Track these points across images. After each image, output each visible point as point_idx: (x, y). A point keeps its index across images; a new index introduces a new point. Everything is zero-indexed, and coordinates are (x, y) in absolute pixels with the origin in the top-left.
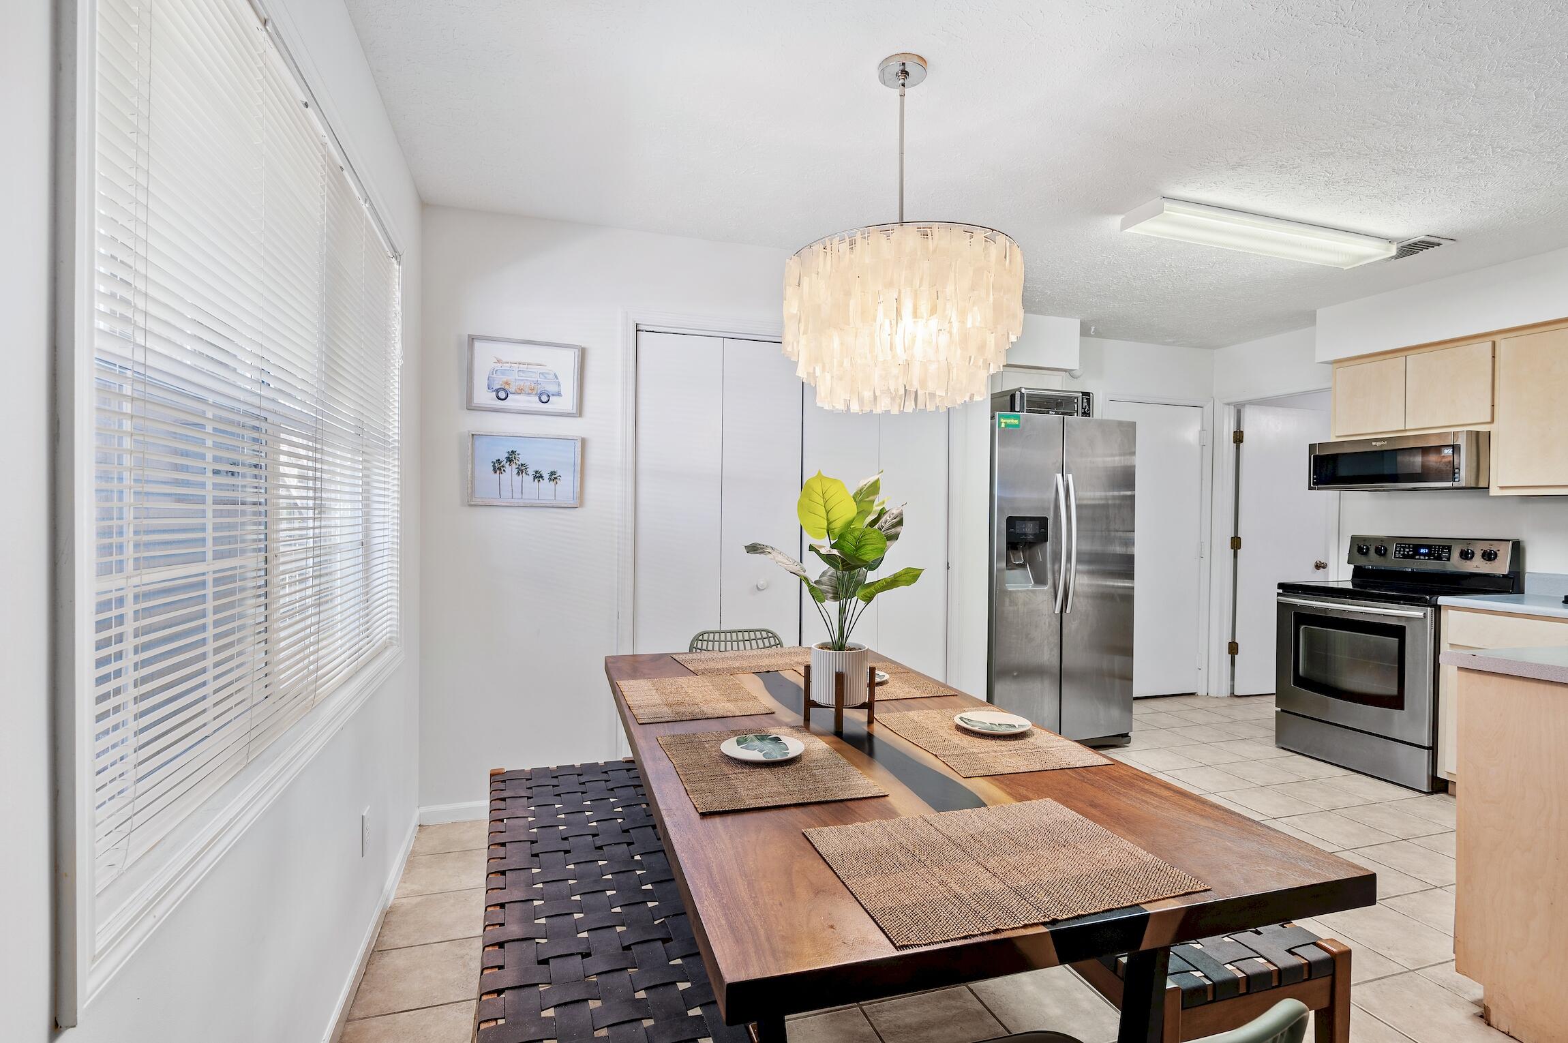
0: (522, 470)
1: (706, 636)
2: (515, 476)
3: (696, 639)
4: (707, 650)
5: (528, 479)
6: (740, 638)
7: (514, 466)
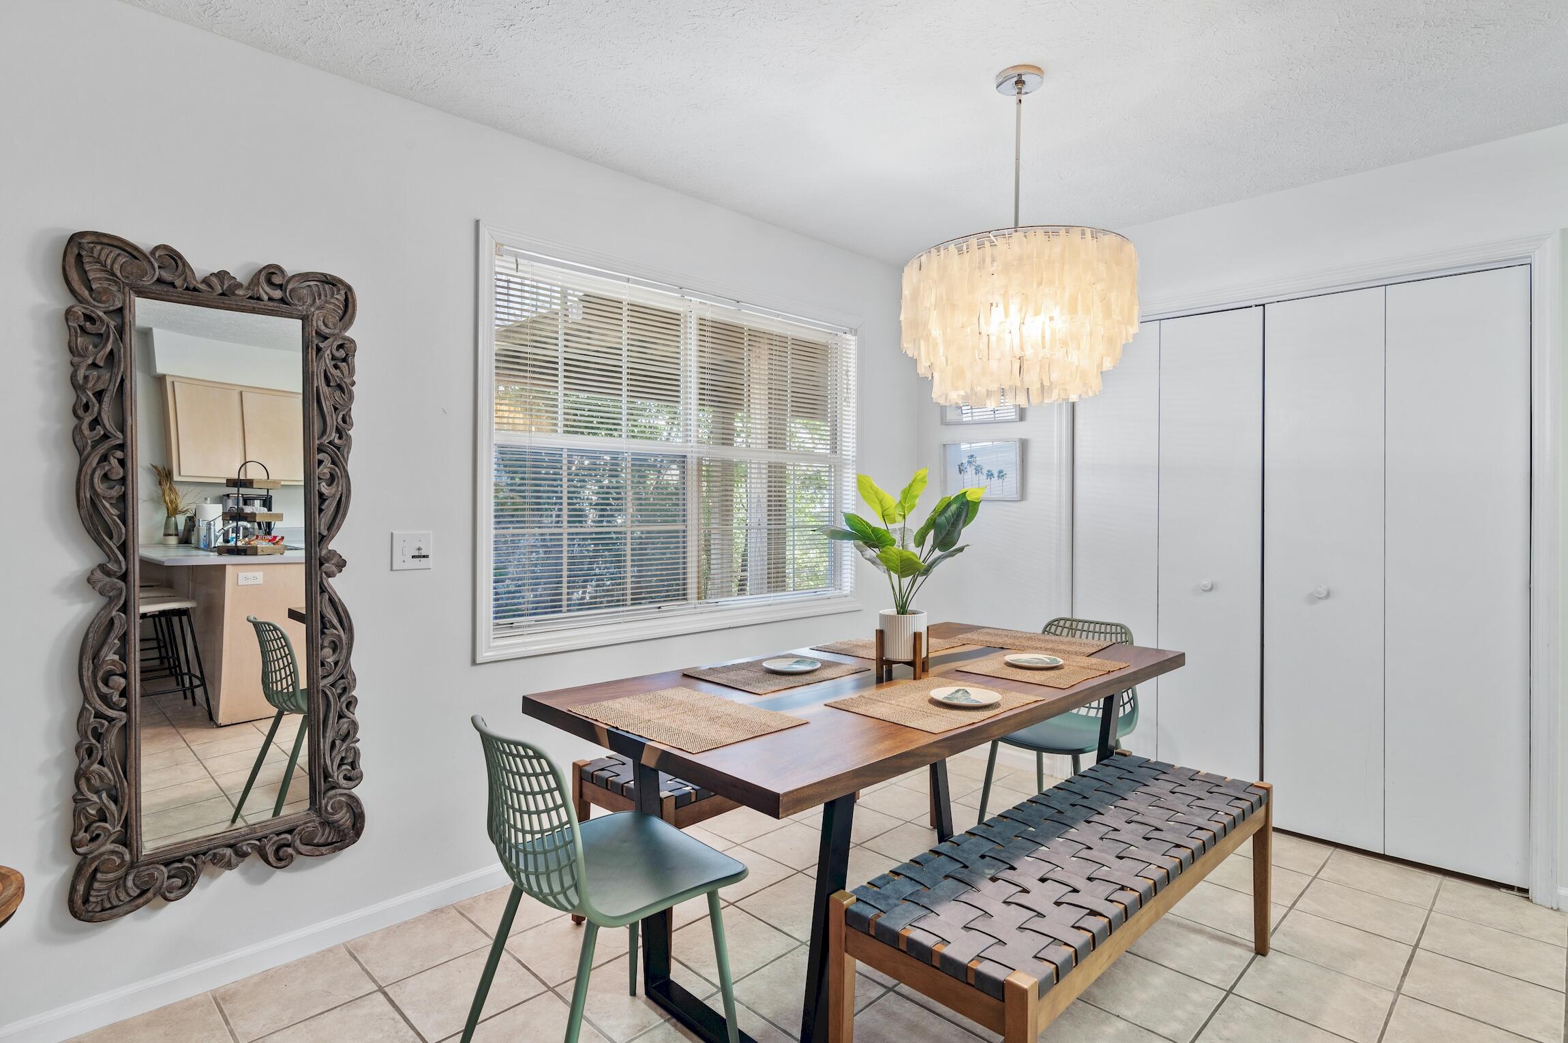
0: (978, 470)
1: (1062, 623)
2: (974, 475)
3: (1050, 624)
4: (1054, 634)
5: (983, 477)
6: (1086, 628)
7: (973, 467)
